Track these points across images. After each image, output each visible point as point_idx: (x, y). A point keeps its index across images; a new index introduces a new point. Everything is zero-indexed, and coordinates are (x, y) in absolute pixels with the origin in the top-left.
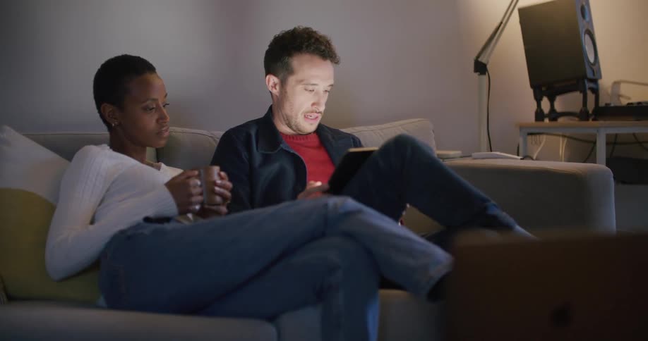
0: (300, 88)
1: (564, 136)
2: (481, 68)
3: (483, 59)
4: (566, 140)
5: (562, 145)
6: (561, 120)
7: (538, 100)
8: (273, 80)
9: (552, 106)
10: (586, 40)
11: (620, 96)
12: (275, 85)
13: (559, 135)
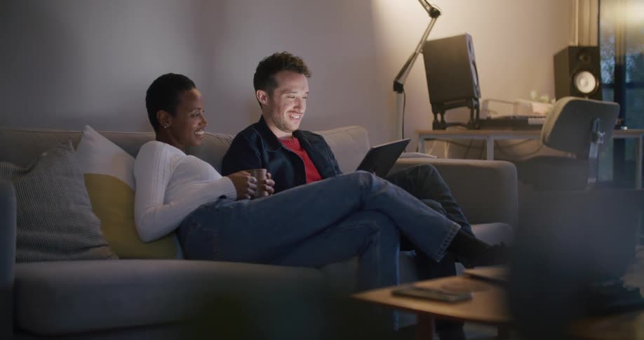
0: (284, 96)
1: (448, 141)
2: (398, 87)
3: (401, 81)
4: (449, 144)
5: (446, 148)
6: (448, 129)
7: (435, 113)
8: (262, 93)
9: (442, 117)
10: (472, 66)
11: (489, 111)
12: (264, 98)
13: (444, 141)
